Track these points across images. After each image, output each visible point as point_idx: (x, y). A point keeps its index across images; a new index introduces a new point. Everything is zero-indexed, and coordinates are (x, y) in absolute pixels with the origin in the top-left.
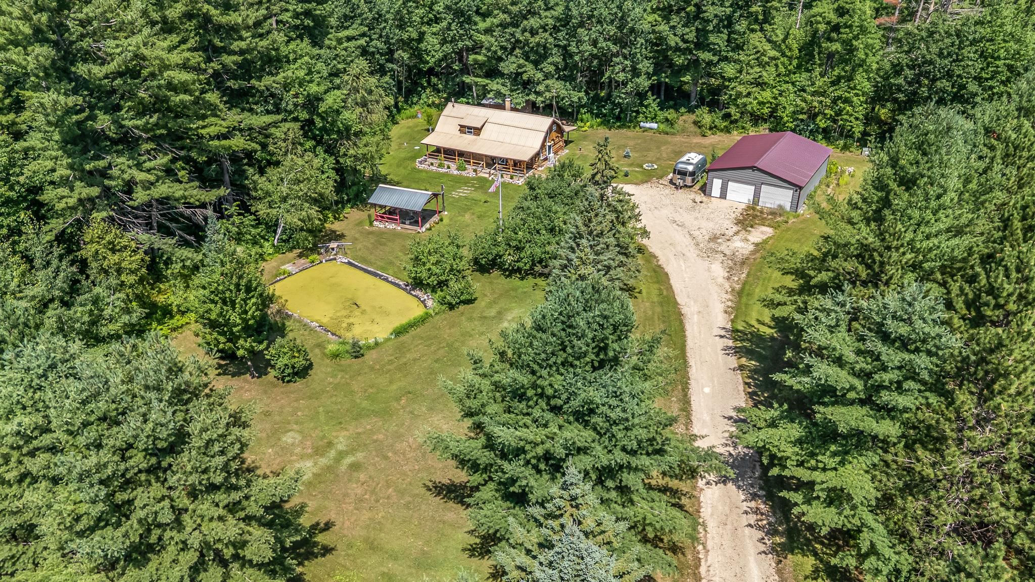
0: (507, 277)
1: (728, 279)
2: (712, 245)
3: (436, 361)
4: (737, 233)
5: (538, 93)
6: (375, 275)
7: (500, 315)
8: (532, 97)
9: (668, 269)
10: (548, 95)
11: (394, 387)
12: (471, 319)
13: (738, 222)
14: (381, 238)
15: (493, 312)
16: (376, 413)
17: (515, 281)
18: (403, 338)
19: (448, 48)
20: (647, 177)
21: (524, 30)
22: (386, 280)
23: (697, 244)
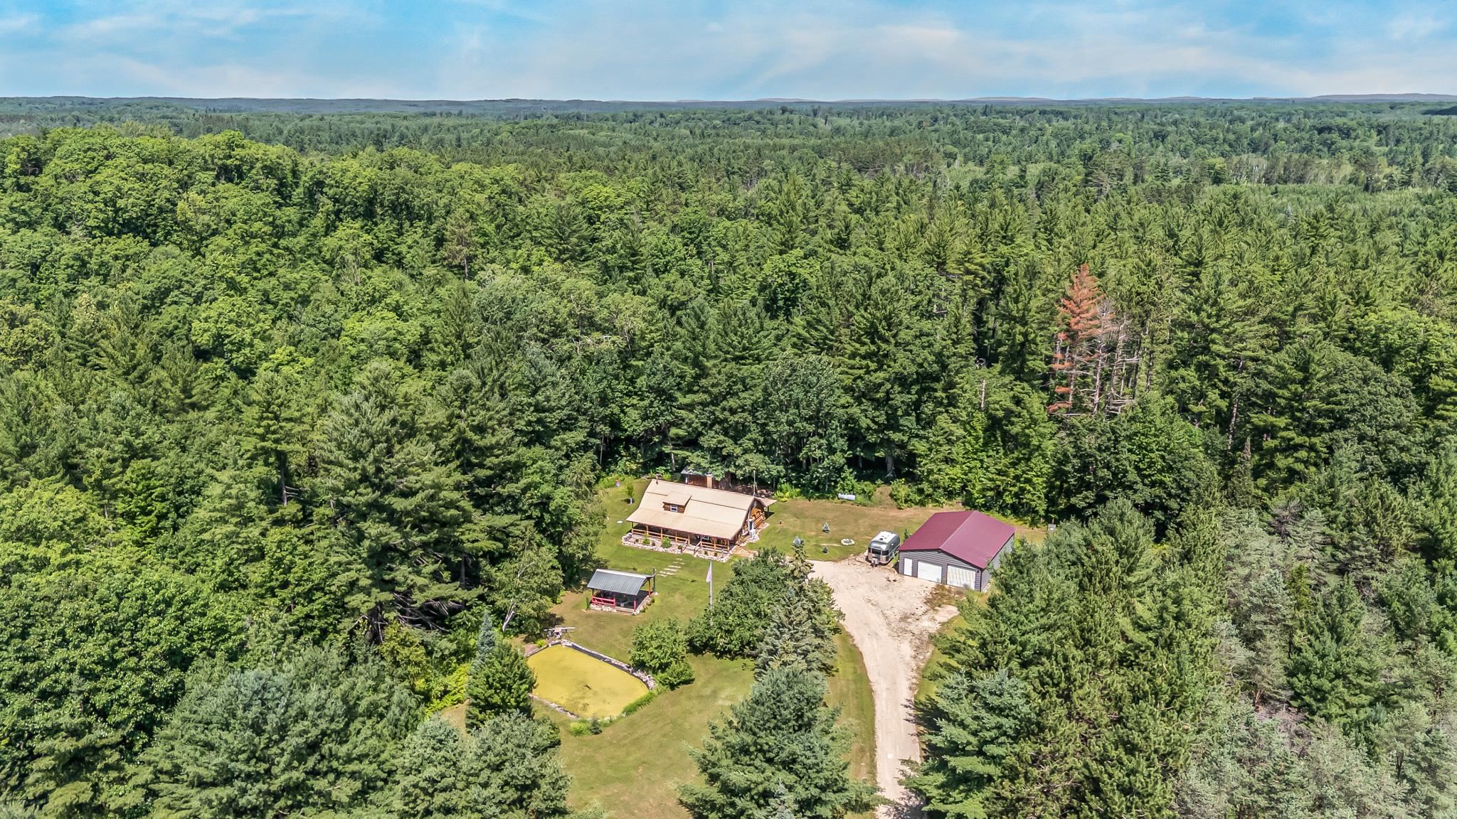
0: (718, 657)
1: (915, 657)
2: (903, 625)
3: (664, 736)
4: (925, 613)
5: (738, 467)
6: (599, 658)
7: (715, 694)
8: (732, 469)
9: (862, 648)
10: (747, 469)
11: (631, 758)
12: (690, 698)
13: (928, 601)
14: (599, 619)
15: (708, 691)
16: (619, 780)
17: (726, 661)
18: (634, 716)
19: (650, 424)
20: (844, 554)
21: (724, 409)
22: (609, 662)
23: (889, 624)
